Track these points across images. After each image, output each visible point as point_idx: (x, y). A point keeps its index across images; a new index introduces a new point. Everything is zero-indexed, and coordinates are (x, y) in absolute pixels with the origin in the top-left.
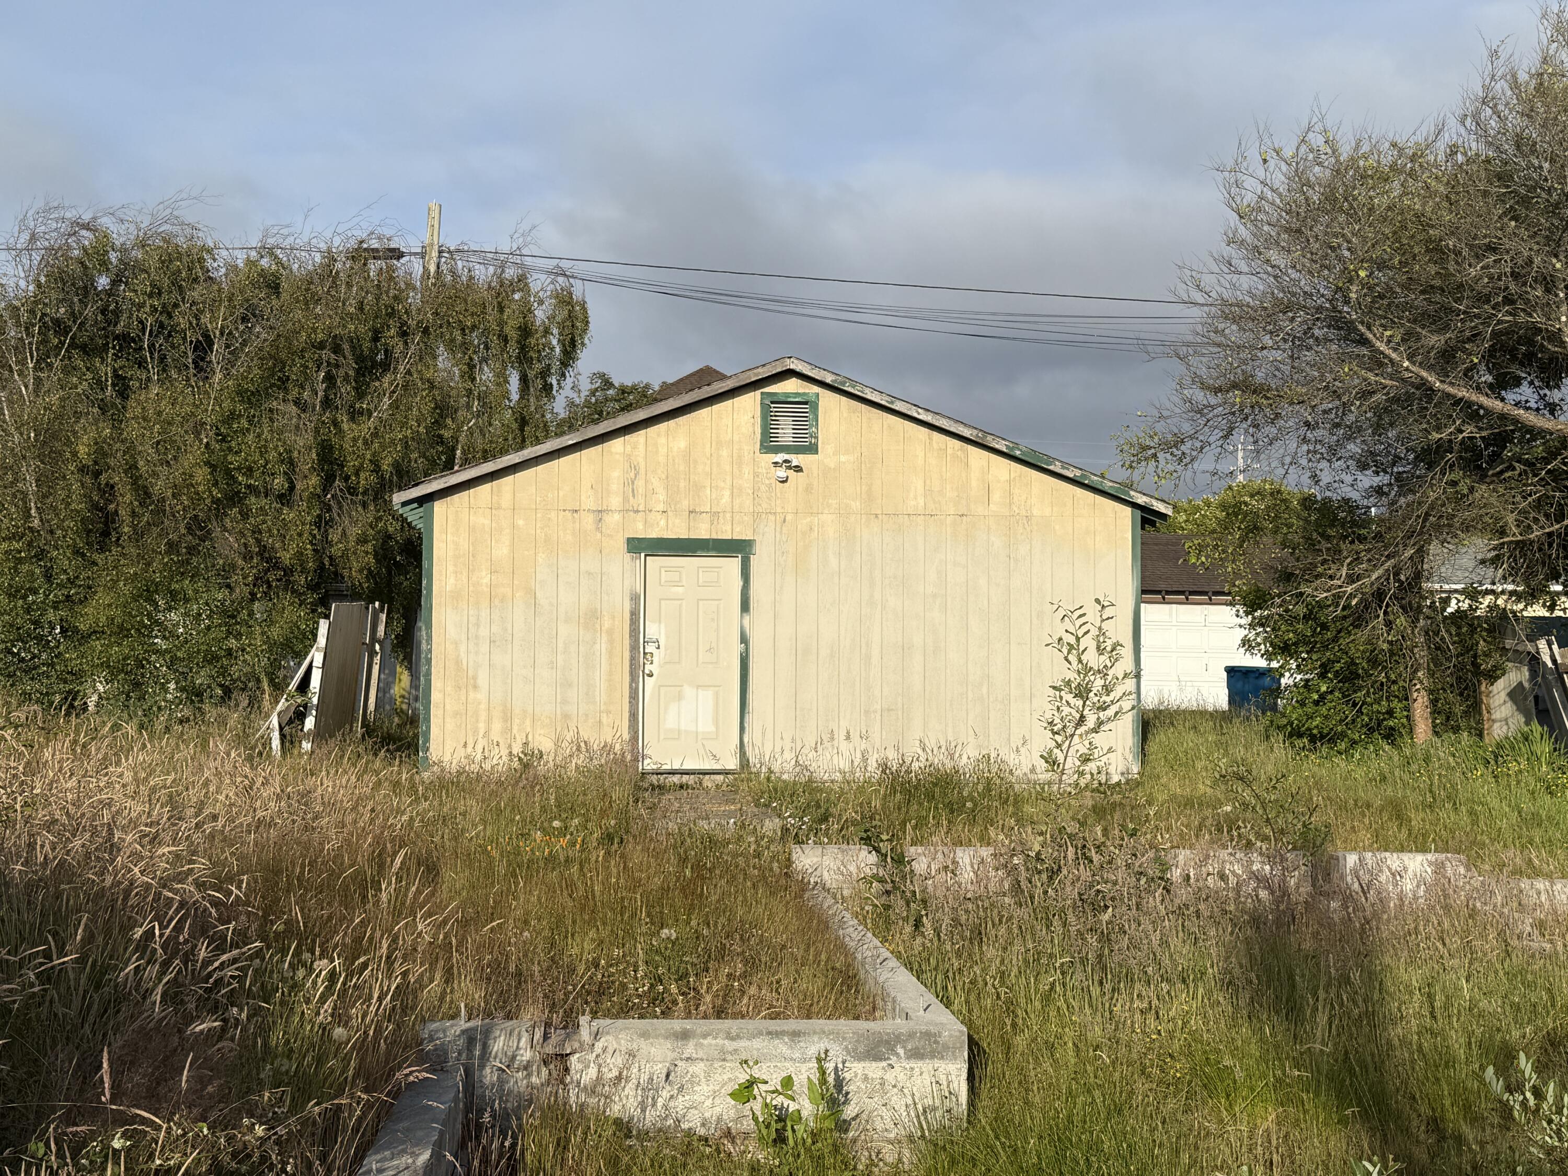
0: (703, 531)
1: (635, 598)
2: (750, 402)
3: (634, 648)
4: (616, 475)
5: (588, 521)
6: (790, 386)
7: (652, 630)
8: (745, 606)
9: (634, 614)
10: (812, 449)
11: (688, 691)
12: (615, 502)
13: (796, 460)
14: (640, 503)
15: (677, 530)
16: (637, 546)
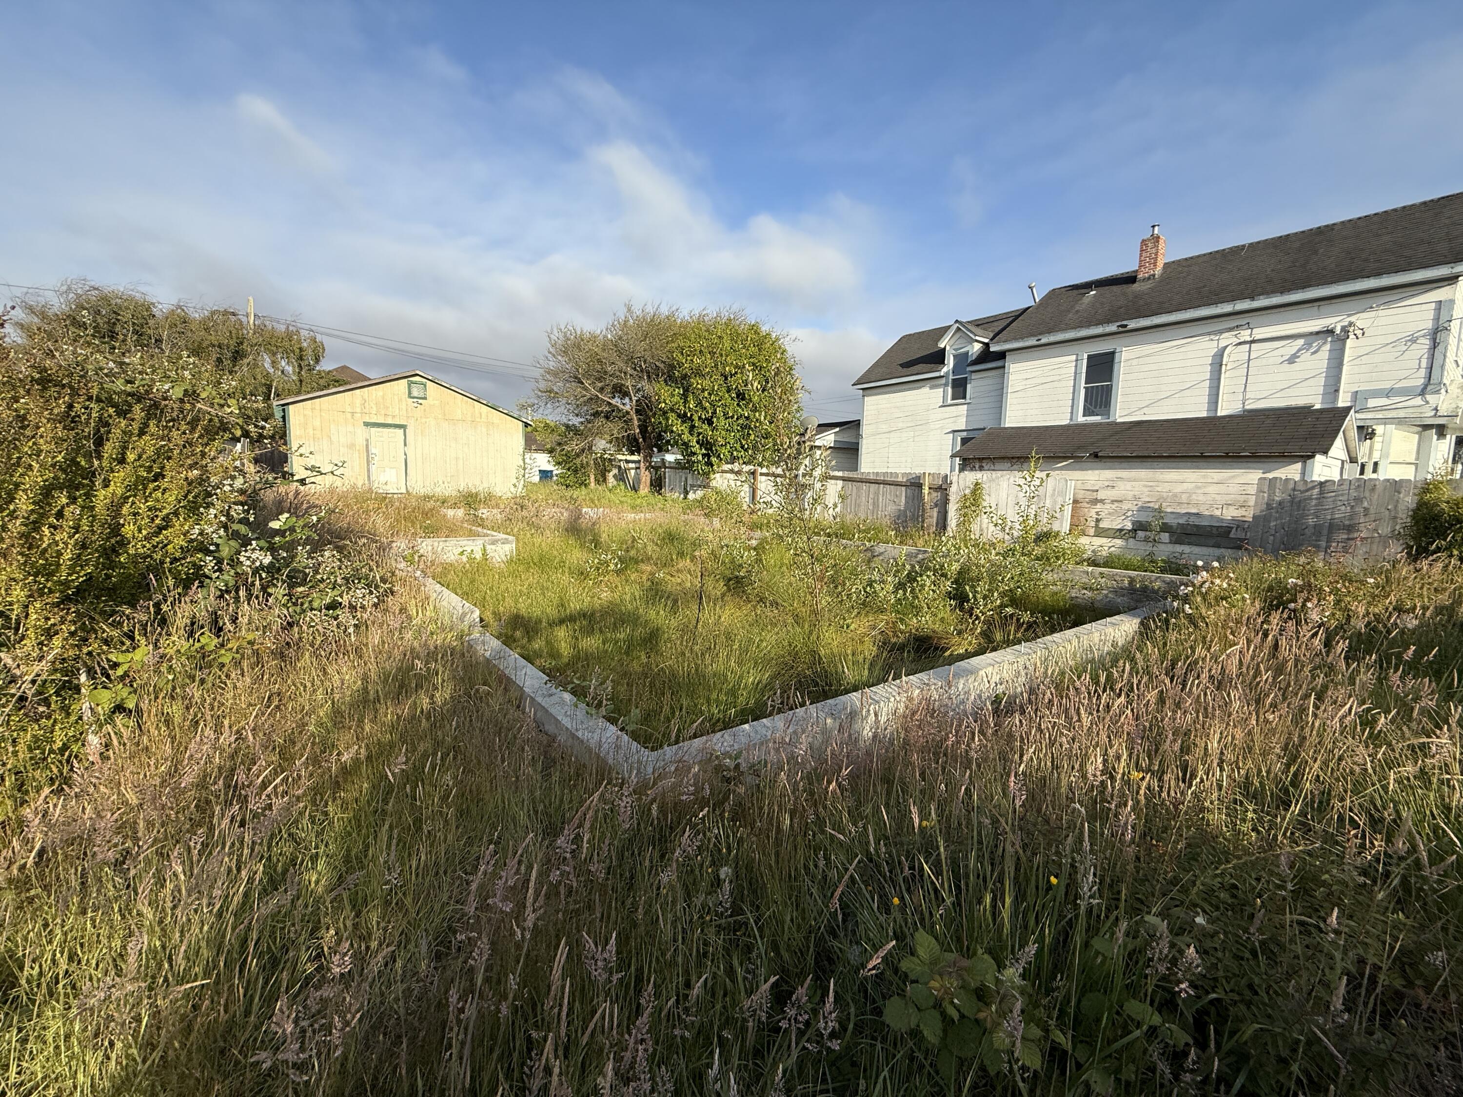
0: (390, 421)
1: (367, 440)
2: (404, 382)
3: (368, 456)
4: (358, 402)
5: (349, 416)
6: (417, 379)
7: (373, 450)
8: (405, 445)
9: (367, 446)
10: (425, 398)
11: (387, 469)
12: (358, 410)
13: (420, 401)
14: (366, 411)
15: (381, 420)
16: (366, 424)
